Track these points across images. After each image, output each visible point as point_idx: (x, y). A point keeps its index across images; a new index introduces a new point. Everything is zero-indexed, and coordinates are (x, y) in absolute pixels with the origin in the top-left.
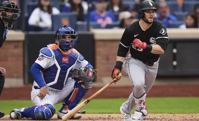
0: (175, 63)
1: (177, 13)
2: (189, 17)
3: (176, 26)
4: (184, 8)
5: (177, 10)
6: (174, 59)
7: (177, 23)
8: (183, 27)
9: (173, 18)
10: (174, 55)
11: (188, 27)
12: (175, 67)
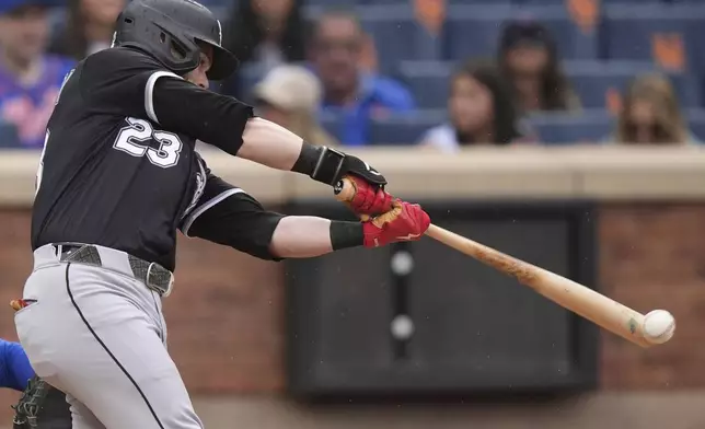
0: (402, 327)
1: (412, 69)
2: (465, 84)
3: (409, 136)
4: (452, 38)
5: (412, 53)
6: (401, 309)
7: (412, 116)
8: (443, 138)
9: (393, 92)
10: (401, 283)
11: (465, 138)
12: (401, 347)
